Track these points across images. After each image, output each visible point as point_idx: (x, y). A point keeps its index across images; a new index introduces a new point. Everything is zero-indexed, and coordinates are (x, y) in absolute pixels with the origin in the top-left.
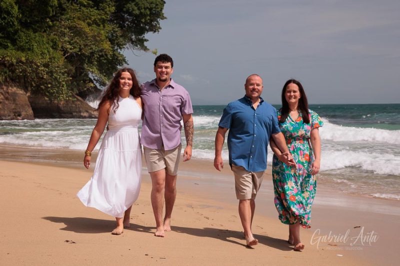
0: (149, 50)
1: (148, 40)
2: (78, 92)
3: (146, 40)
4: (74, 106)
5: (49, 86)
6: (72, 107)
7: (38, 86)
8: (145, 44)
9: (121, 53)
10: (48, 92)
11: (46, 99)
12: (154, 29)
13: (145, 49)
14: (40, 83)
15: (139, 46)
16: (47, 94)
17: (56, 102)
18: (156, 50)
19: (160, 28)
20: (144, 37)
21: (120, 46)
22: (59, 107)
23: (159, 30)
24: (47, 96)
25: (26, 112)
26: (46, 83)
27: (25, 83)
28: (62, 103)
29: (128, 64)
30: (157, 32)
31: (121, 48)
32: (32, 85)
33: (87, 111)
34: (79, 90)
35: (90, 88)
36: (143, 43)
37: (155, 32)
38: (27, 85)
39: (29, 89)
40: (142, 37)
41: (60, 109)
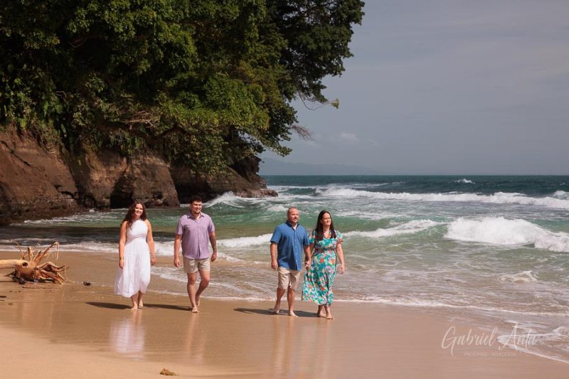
0: (326, 100)
1: (325, 87)
2: (233, 162)
3: (324, 87)
4: (227, 182)
5: (197, 153)
6: (225, 184)
7: (182, 154)
8: (323, 92)
9: (290, 106)
10: (195, 162)
11: (192, 172)
12: (336, 70)
13: (322, 100)
14: (185, 151)
15: (312, 96)
16: (194, 165)
17: (203, 176)
18: (337, 100)
19: (344, 70)
20: (320, 82)
21: (289, 95)
22: (207, 183)
23: (342, 72)
24: (192, 167)
25: (168, 192)
26: (193, 151)
27: (164, 149)
28: (211, 178)
29: (297, 122)
30: (338, 75)
31: (290, 99)
32: (173, 153)
33: (245, 190)
34: (234, 159)
35: (249, 157)
36: (319, 91)
37: (335, 74)
38: (167, 152)
39: (170, 158)
40: (317, 82)
41: (209, 187)
